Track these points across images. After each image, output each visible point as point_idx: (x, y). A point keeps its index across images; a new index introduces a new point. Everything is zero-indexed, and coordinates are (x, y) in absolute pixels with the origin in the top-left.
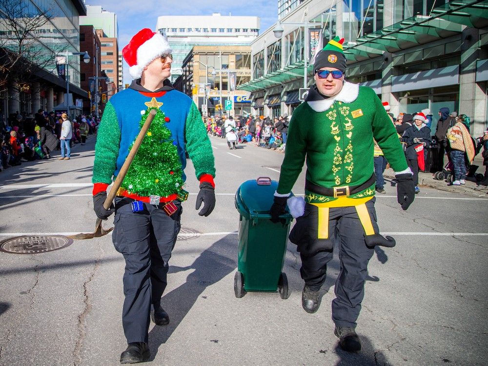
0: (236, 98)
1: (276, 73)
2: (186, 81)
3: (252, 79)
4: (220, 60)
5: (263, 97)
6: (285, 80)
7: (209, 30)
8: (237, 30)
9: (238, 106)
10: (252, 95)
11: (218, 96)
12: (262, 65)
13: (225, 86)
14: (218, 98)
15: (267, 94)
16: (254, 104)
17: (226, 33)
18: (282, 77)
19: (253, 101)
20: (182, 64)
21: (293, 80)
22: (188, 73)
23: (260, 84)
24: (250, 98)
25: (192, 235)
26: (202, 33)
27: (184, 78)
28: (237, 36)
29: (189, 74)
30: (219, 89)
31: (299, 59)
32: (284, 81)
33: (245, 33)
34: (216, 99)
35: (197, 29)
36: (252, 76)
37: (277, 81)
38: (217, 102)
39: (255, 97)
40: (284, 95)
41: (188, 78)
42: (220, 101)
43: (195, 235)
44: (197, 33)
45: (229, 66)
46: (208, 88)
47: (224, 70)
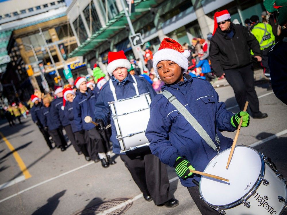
0: (69, 66)
1: (100, 32)
2: (17, 66)
3: (79, 44)
4: (43, 37)
5: (95, 57)
6: (110, 35)
7: (19, 12)
8: (45, 6)
9: (74, 72)
10: (84, 59)
11: (52, 69)
12: (84, 29)
13: (56, 59)
14: (54, 71)
15: (112, 44)
16: (89, 66)
17: (35, 11)
18: (106, 34)
19: (87, 63)
20: (6, 52)
21: (116, 32)
22: (16, 59)
23: (88, 46)
24: (84, 62)
25: (123, 204)
26: (14, 18)
27: (14, 64)
28: (48, 11)
29: (18, 58)
30: (52, 63)
31: (115, 13)
32: (109, 37)
33: (54, 7)
34: (53, 73)
35: (7, 15)
36: (78, 41)
37: (102, 38)
38: (55, 75)
39: (87, 59)
40: (113, 49)
41: (18, 63)
42: (57, 73)
43: (127, 202)
44: (8, 19)
45: (53, 40)
46: (42, 66)
47: (50, 45)
